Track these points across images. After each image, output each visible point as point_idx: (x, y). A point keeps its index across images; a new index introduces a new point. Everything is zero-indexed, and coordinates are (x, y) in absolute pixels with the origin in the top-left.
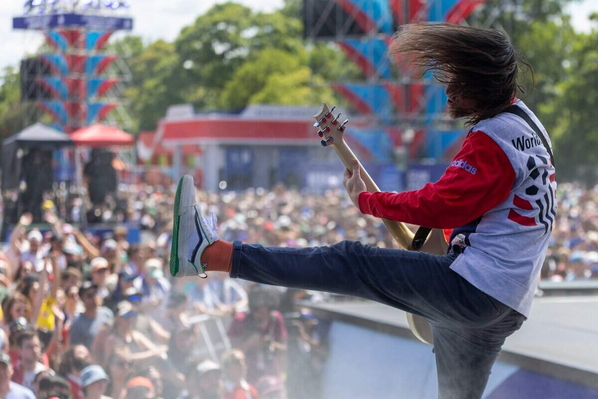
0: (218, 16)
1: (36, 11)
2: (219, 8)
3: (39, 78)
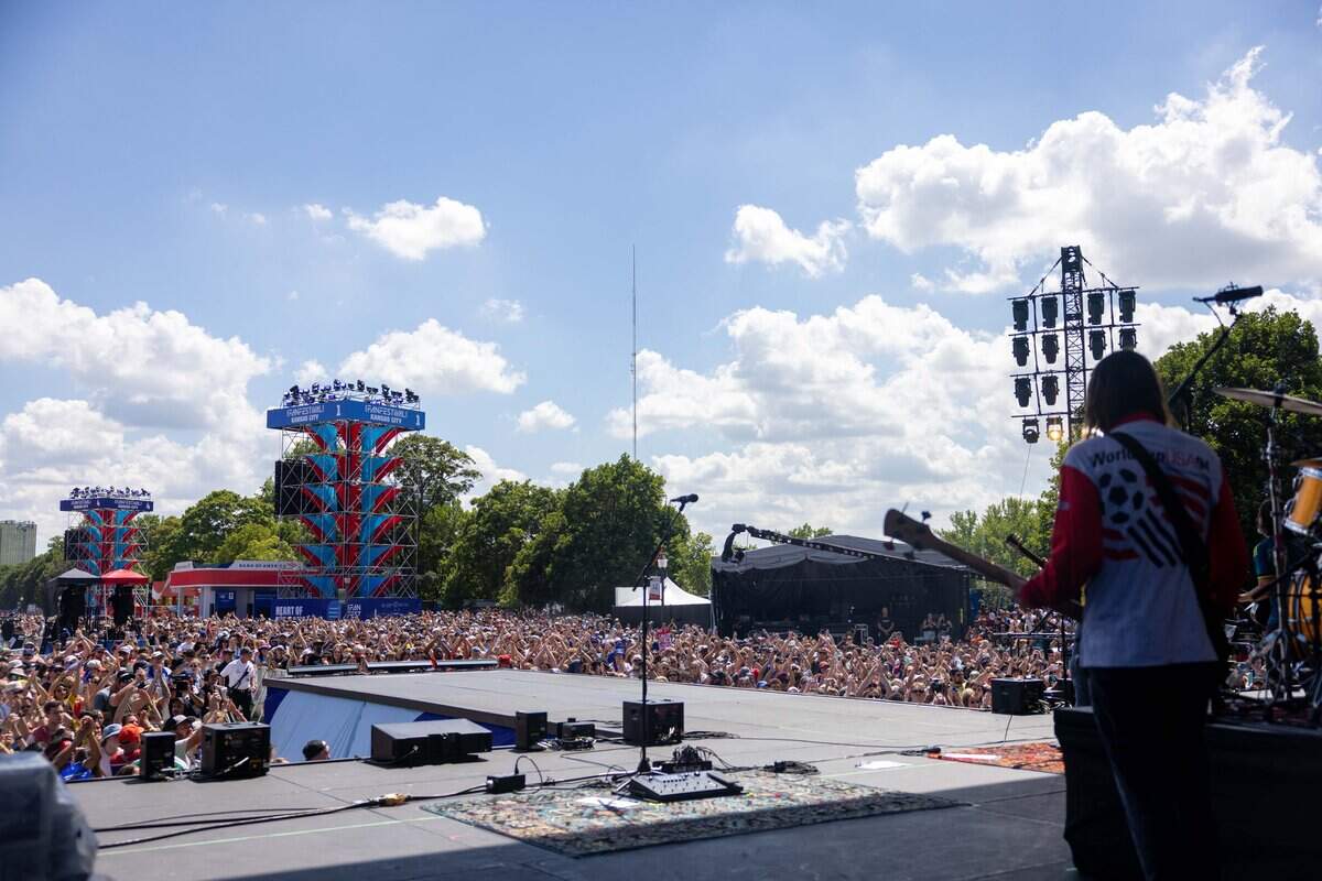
1: (79, 498)
3: (79, 543)
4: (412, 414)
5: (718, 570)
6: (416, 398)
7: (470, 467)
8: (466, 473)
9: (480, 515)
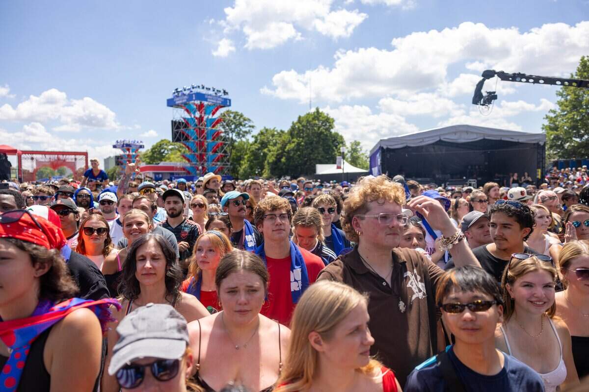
0: (162, 143)
1: (119, 144)
2: (162, 141)
3: (120, 160)
4: (226, 100)
5: (385, 147)
6: (227, 93)
7: (251, 124)
8: (250, 126)
9: (256, 142)
